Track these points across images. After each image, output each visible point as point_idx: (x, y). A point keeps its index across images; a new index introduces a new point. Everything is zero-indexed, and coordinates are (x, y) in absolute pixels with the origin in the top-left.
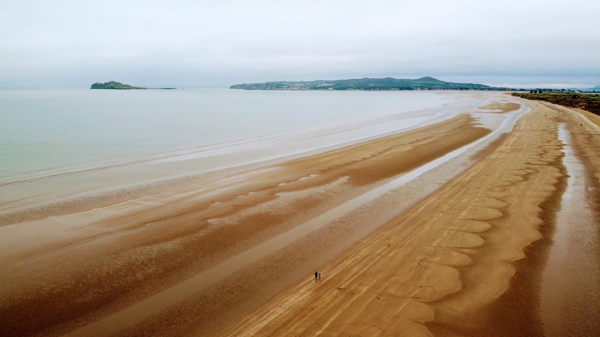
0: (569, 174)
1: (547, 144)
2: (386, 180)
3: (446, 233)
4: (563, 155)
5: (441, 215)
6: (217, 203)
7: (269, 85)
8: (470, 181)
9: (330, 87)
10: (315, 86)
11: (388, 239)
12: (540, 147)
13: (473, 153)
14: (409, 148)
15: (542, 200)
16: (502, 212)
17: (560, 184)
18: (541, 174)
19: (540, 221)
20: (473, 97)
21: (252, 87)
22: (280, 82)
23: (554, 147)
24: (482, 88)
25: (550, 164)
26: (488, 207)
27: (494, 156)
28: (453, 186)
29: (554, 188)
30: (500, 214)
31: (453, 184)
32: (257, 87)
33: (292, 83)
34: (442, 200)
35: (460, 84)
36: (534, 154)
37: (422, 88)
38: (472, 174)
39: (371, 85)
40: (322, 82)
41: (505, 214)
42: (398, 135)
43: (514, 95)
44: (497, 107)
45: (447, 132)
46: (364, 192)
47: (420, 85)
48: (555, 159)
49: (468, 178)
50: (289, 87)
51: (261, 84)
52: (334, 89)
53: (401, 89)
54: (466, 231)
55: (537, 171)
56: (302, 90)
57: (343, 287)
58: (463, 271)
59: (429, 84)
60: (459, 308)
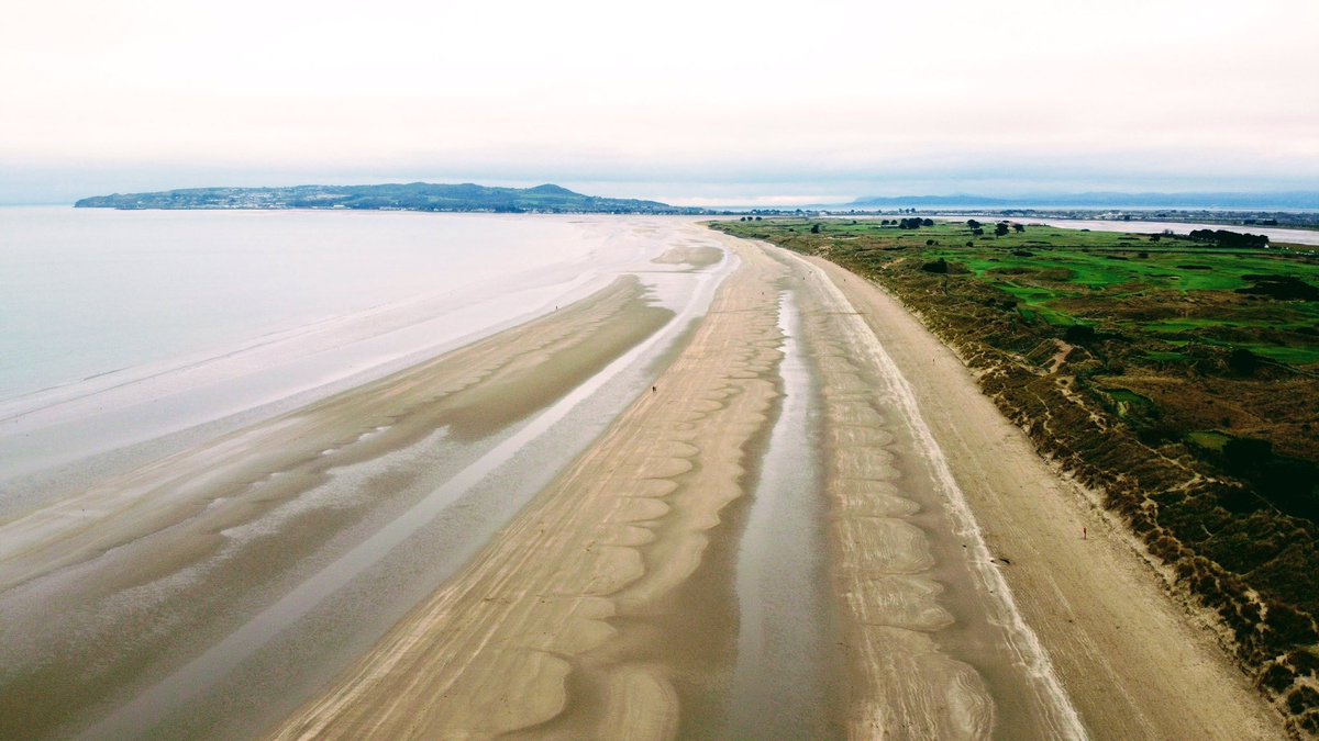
0: (786, 392)
1: (760, 337)
2: (516, 425)
3: (618, 503)
4: (782, 356)
5: (609, 477)
6: (218, 501)
7: (180, 196)
8: (645, 415)
9: (338, 201)
10: (301, 199)
11: (540, 522)
12: (749, 344)
13: (647, 362)
14: (541, 358)
15: (745, 439)
16: (692, 461)
17: (772, 411)
18: (746, 394)
19: (740, 471)
20: (639, 231)
21: (136, 201)
22: (210, 189)
23: (768, 343)
24: (655, 208)
25: (762, 375)
26: (675, 457)
27: (679, 366)
28: (622, 427)
29: (763, 418)
30: (690, 466)
31: (621, 423)
32: (149, 201)
33: (240, 190)
34: (607, 453)
35: (614, 200)
36: (739, 358)
37: (542, 209)
38: (648, 403)
39: (433, 199)
40: (314, 189)
41: (696, 465)
42: (519, 330)
43: (713, 226)
44: (684, 259)
45: (602, 320)
46: (485, 452)
47: (536, 203)
48: (769, 366)
49: (642, 411)
50: (233, 200)
51: (160, 194)
52: (346, 206)
53: (499, 209)
54: (644, 497)
55: (742, 391)
56: (267, 208)
57: (491, 596)
58: (644, 550)
59: (552, 200)
60: (644, 595)
